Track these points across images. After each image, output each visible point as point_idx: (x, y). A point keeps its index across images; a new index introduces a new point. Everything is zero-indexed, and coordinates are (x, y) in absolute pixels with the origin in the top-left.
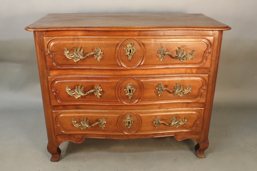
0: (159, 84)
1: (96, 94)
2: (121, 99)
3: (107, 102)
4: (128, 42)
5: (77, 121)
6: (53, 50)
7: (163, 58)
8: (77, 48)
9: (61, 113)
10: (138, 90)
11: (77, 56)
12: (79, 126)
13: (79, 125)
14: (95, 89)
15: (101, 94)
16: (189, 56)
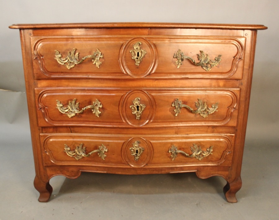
0: (176, 100)
1: (94, 112)
2: (126, 119)
3: (108, 124)
4: (136, 42)
5: (70, 148)
6: (41, 52)
7: (181, 64)
8: (70, 51)
9: (50, 137)
10: (149, 107)
11: (70, 61)
12: (73, 155)
13: (72, 153)
14: (93, 105)
15: (100, 112)
16: (214, 63)
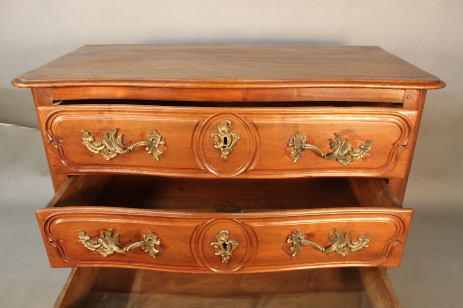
0: (295, 232)
1: (146, 251)
4: (221, 120)
6: (59, 133)
7: (301, 156)
8: (108, 131)
10: (244, 244)
11: (109, 148)
14: (143, 240)
15: (158, 251)
16: (358, 153)
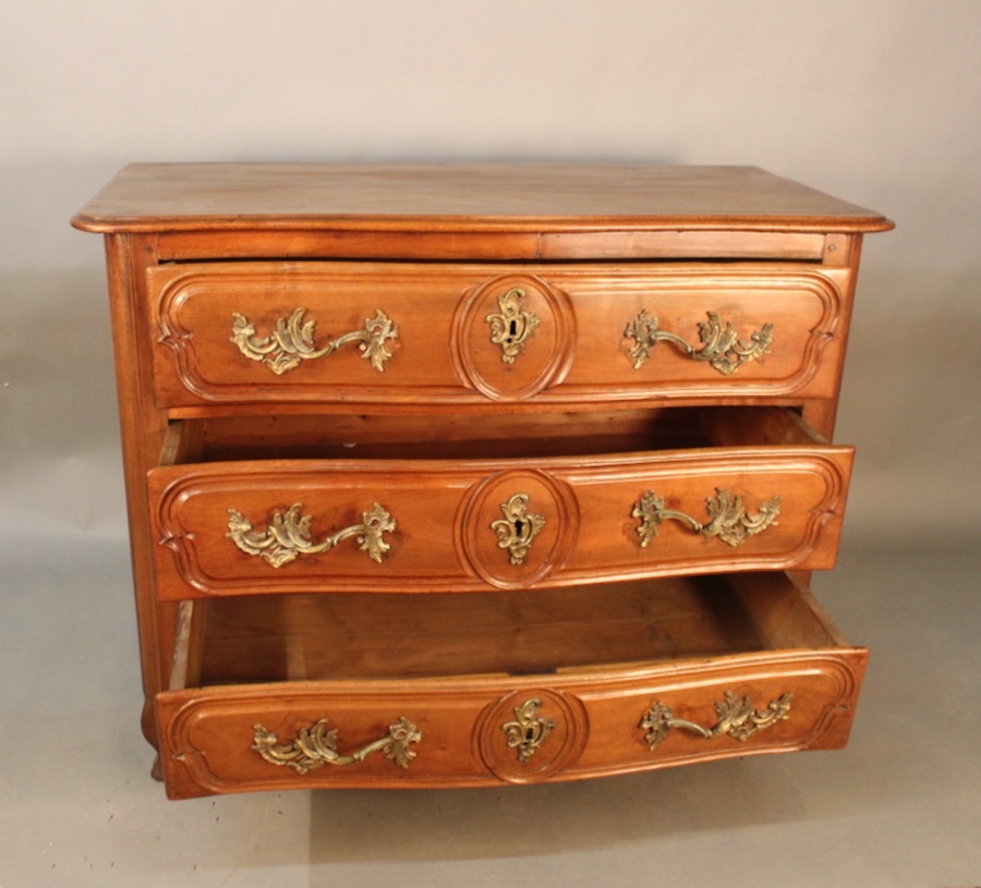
0: (647, 495)
4: (506, 288)
6: (185, 322)
7: (647, 356)
8: (287, 315)
10: (554, 521)
11: (285, 348)
14: (362, 522)
16: (749, 349)
